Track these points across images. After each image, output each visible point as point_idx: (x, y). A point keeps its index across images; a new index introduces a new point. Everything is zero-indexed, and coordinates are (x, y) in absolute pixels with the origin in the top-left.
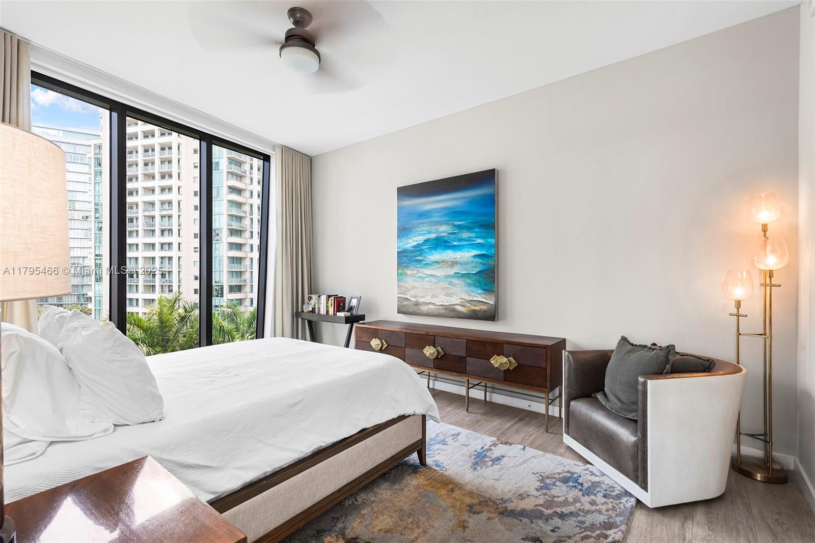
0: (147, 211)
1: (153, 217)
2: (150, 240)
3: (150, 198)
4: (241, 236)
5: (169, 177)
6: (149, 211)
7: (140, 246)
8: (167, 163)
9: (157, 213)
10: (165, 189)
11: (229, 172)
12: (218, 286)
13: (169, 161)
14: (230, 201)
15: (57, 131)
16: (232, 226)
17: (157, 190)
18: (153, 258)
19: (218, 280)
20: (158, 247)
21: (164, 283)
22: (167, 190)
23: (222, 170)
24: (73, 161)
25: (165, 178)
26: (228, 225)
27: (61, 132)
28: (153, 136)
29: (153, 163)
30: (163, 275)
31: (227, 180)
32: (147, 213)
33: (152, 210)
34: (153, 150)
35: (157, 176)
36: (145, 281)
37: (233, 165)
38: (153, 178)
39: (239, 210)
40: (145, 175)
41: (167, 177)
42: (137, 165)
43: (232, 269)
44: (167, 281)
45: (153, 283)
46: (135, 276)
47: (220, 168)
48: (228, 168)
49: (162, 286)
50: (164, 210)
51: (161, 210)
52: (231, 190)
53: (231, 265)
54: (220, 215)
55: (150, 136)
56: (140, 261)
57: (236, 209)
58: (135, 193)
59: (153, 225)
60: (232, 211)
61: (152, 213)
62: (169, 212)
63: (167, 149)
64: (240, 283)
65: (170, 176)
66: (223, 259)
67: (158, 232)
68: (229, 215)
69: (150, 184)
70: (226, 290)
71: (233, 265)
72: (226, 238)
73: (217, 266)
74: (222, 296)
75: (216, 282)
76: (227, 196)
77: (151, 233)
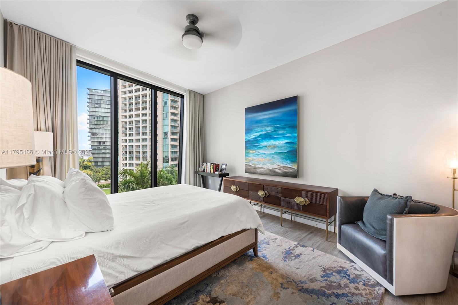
0: (137, 124)
1: (139, 127)
2: (138, 137)
3: (138, 119)
4: (176, 135)
7: (134, 140)
8: (145, 103)
9: (141, 125)
10: (144, 115)
11: (171, 106)
12: (167, 158)
14: (171, 119)
15: (101, 91)
16: (172, 130)
17: (141, 115)
18: (139, 146)
20: (141, 140)
22: (145, 115)
24: (107, 104)
25: (144, 109)
26: (171, 130)
27: (103, 91)
28: (139, 91)
29: (139, 103)
30: (143, 153)
31: (170, 109)
32: (137, 126)
33: (139, 124)
34: (139, 97)
35: (141, 109)
36: (136, 156)
37: (173, 103)
38: (139, 110)
39: (175, 123)
40: (136, 108)
41: (145, 109)
42: (133, 104)
44: (145, 155)
45: (139, 156)
46: (132, 153)
47: (167, 104)
48: (171, 104)
49: (143, 158)
50: (144, 124)
51: (142, 124)
52: (172, 114)
53: (172, 148)
54: (167, 126)
55: (138, 91)
56: (134, 147)
58: (132, 117)
59: (139, 131)
60: (172, 124)
61: (139, 126)
62: (146, 125)
63: (145, 96)
64: (176, 157)
65: (146, 109)
66: (169, 146)
67: (141, 134)
68: (171, 125)
69: (138, 112)
70: (170, 160)
71: (173, 148)
72: (170, 136)
73: (166, 149)
74: (168, 163)
75: (165, 156)
76: (170, 117)
77: (139, 134)
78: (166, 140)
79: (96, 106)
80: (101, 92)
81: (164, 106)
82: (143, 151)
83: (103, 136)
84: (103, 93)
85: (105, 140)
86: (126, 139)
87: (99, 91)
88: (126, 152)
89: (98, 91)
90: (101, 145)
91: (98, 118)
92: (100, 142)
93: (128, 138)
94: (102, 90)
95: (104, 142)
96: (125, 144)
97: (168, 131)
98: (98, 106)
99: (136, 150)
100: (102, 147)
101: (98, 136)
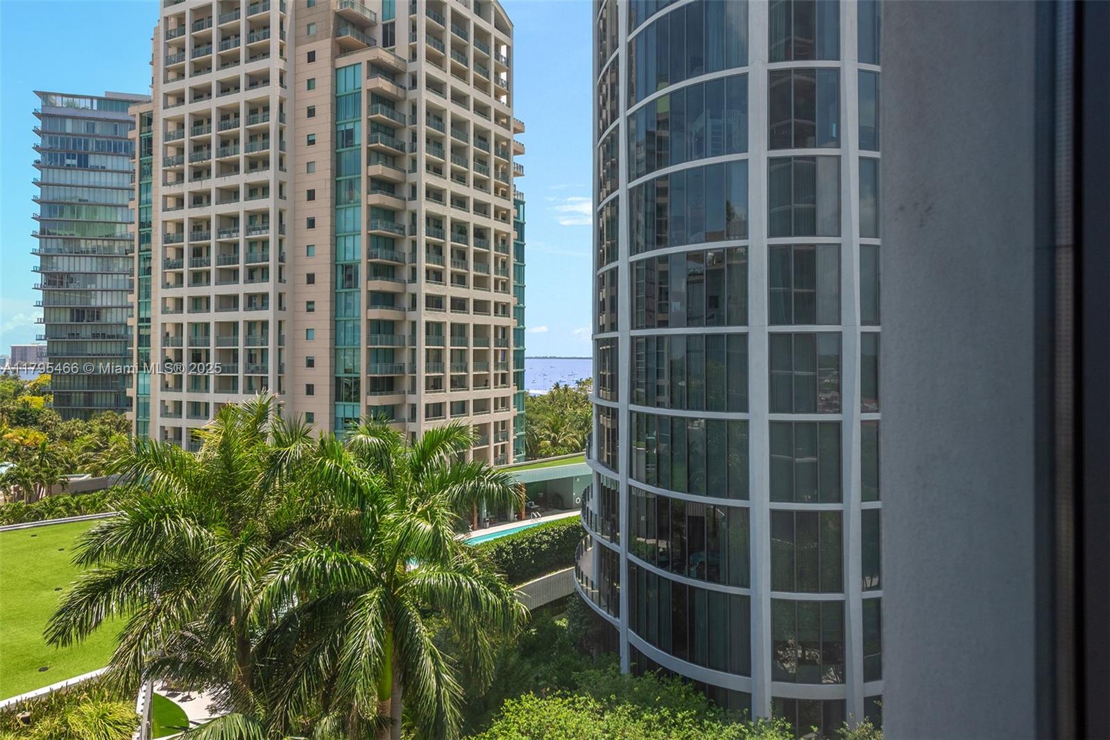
0: (225, 232)
1: (235, 245)
2: (229, 289)
3: (229, 209)
4: (393, 277)
5: (264, 166)
6: (229, 232)
7: (213, 302)
8: (260, 139)
9: (241, 237)
10: (256, 190)
11: (370, 150)
12: (351, 378)
13: (263, 135)
14: (373, 208)
15: (88, 101)
16: (376, 257)
17: (243, 192)
18: (235, 324)
19: (349, 365)
20: (242, 302)
21: (252, 372)
22: (260, 192)
23: (360, 145)
25: (256, 168)
26: (370, 256)
29: (237, 141)
30: (251, 357)
31: (368, 164)
32: (225, 238)
33: (234, 231)
35: (243, 165)
37: (379, 135)
38: (236, 169)
39: (390, 223)
40: (221, 164)
41: (260, 164)
42: (209, 147)
43: (377, 344)
44: (257, 368)
45: (233, 372)
46: (203, 357)
47: (357, 143)
48: (370, 141)
50: (254, 230)
51: (249, 232)
52: (375, 185)
53: (373, 336)
54: (354, 236)
56: (213, 331)
57: (384, 222)
58: (205, 200)
59: (235, 261)
60: (376, 228)
61: (234, 238)
62: (263, 235)
63: (260, 110)
64: (391, 373)
65: (266, 164)
66: (360, 326)
67: (243, 274)
68: (371, 235)
69: (229, 181)
70: (365, 387)
71: (379, 336)
72: (366, 284)
73: (349, 340)
74: (358, 400)
75: (346, 371)
76: (368, 199)
77: (233, 276)
78: (349, 299)
79: (68, 161)
80: (88, 105)
81: (338, 151)
82: (250, 350)
83: (93, 287)
84: (95, 107)
85: (99, 304)
86: (179, 295)
87: (82, 100)
88: (179, 353)
89: (76, 100)
90: (85, 322)
91: (73, 212)
92: (79, 314)
93: (186, 292)
94: (92, 98)
95: (96, 313)
96: (177, 318)
97: (357, 258)
98: (75, 162)
99: (218, 343)
100: (86, 332)
101: (72, 287)
